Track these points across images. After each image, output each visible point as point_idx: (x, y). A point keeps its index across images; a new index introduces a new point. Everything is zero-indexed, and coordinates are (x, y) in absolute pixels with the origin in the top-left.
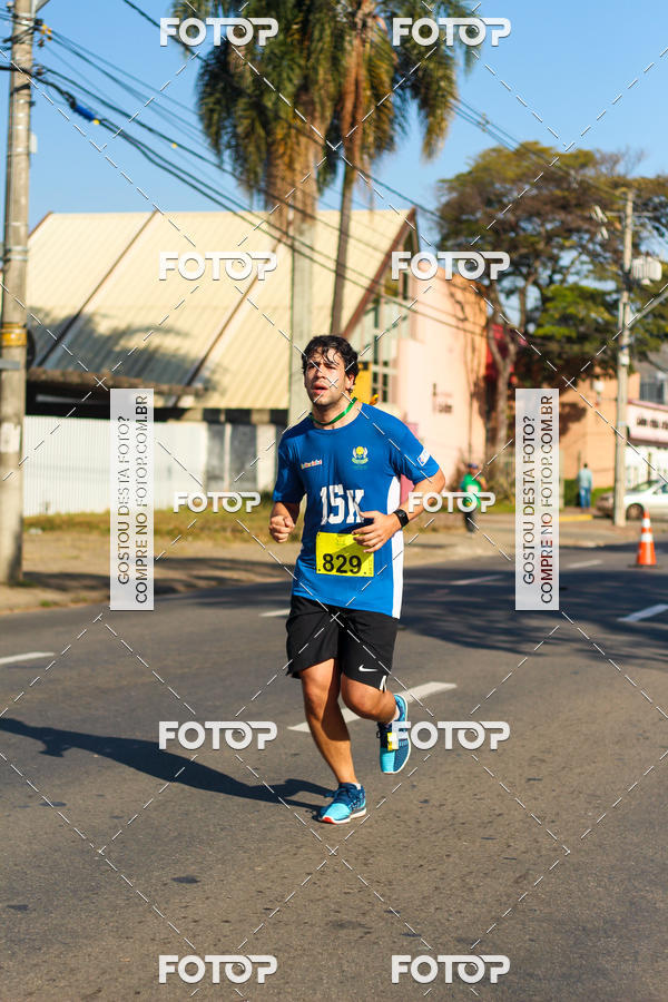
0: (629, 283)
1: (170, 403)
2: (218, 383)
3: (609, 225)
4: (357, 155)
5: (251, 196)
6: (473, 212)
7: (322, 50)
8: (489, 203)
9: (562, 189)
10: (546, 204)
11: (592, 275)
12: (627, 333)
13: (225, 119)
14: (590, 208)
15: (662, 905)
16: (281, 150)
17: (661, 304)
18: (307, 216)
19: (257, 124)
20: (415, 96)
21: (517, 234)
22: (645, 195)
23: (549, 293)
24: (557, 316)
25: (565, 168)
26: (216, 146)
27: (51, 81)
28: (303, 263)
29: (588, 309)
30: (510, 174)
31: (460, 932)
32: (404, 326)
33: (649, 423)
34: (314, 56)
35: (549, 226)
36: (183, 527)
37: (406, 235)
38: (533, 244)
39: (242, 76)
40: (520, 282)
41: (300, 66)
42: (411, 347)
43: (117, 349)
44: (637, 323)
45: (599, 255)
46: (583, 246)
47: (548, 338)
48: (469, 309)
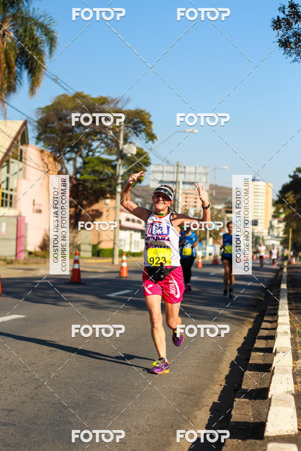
0: (122, 155)
3: (113, 129)
6: (53, 123)
8: (60, 119)
11: (106, 153)
12: (120, 178)
15: (103, 398)
17: (135, 165)
20: (26, 68)
21: (73, 133)
22: (130, 117)
23: (87, 161)
24: (90, 170)
25: (94, 103)
29: (104, 168)
30: (70, 105)
31: (4, 407)
32: (21, 173)
33: (131, 220)
35: (87, 130)
37: (22, 132)
40: (73, 155)
42: (23, 182)
44: (125, 173)
45: (109, 144)
46: (102, 140)
47: (85, 181)
48: (50, 166)
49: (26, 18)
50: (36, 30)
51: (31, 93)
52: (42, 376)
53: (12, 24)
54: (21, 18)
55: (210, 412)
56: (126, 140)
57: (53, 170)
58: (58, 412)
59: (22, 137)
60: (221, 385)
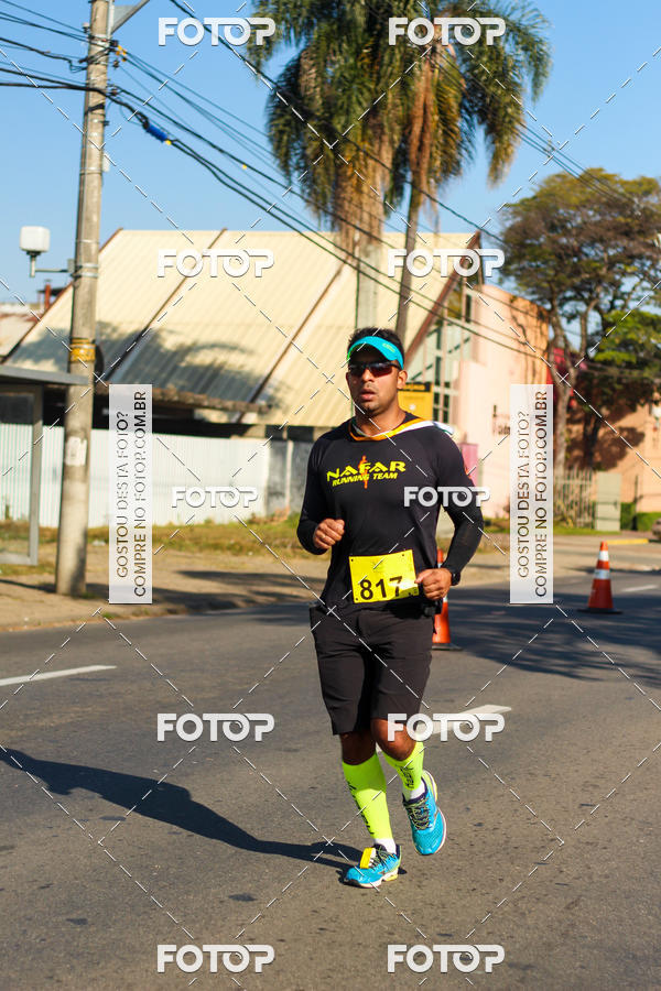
1: (234, 420)
2: (280, 400)
4: (424, 178)
5: (319, 217)
6: (537, 238)
7: (391, 74)
8: (552, 228)
9: (625, 217)
10: (609, 230)
11: (653, 301)
13: (294, 140)
14: (653, 234)
16: (349, 173)
18: (373, 238)
20: (482, 121)
21: (580, 260)
23: (611, 320)
24: (617, 341)
25: (628, 195)
26: (285, 167)
27: (125, 101)
28: (367, 284)
29: (649, 336)
30: (574, 200)
32: (466, 348)
34: (383, 80)
35: (611, 252)
36: (243, 543)
38: (595, 269)
39: (312, 99)
40: (582, 307)
41: (369, 90)
42: (472, 369)
43: (183, 364)
46: (645, 274)
47: (607, 363)
48: (530, 333)
51: (492, 178)
52: (574, 875)
57: (536, 340)
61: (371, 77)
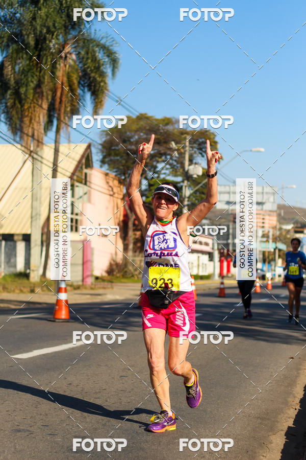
0: (187, 177)
3: (178, 150)
4: (62, 116)
5: (14, 134)
6: (117, 145)
8: (124, 141)
11: (171, 175)
12: (186, 199)
13: (2, 100)
14: (170, 143)
16: (26, 114)
17: (201, 187)
18: (40, 143)
19: (17, 102)
20: (89, 90)
22: (195, 138)
23: (152, 183)
25: (158, 125)
28: (38, 165)
30: (134, 127)
32: (86, 197)
33: (198, 243)
34: (43, 71)
37: (86, 156)
39: (9, 80)
41: (36, 76)
42: (88, 207)
44: (191, 195)
45: (175, 166)
46: (167, 161)
48: (115, 190)
49: (88, 40)
50: (98, 52)
52: (113, 402)
53: (73, 46)
54: (83, 40)
55: (285, 437)
56: (191, 161)
57: (118, 194)
58: (131, 438)
59: (86, 161)
60: (296, 409)
61: (37, 69)
